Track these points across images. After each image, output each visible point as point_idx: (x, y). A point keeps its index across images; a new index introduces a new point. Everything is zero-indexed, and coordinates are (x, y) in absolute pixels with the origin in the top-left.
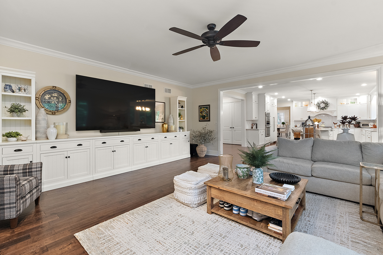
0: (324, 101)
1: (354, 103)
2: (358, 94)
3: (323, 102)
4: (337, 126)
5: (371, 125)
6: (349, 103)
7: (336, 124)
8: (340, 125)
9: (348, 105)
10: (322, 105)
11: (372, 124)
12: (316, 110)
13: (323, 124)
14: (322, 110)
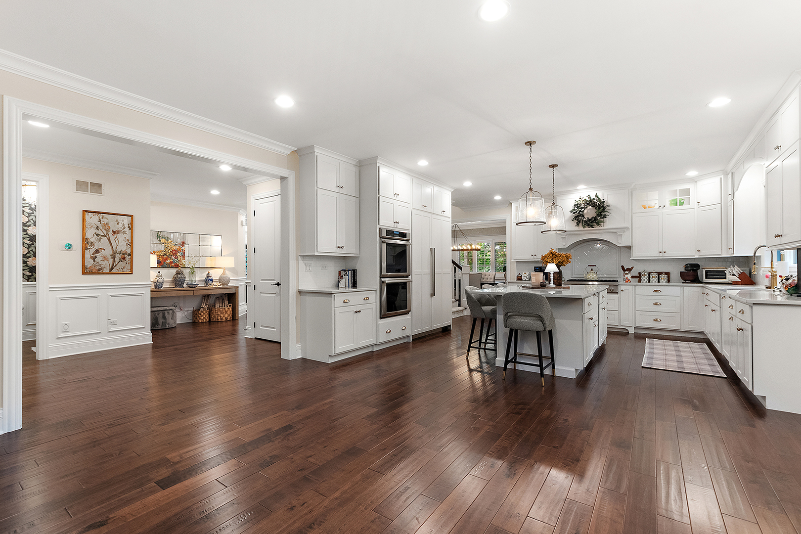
0: (594, 199)
1: (682, 204)
2: (692, 173)
3: (590, 202)
4: (632, 277)
5: (733, 273)
6: (667, 204)
7: (630, 270)
8: (640, 273)
9: (664, 210)
10: (590, 212)
11: (736, 270)
12: (572, 226)
13: (592, 269)
14: (587, 228)
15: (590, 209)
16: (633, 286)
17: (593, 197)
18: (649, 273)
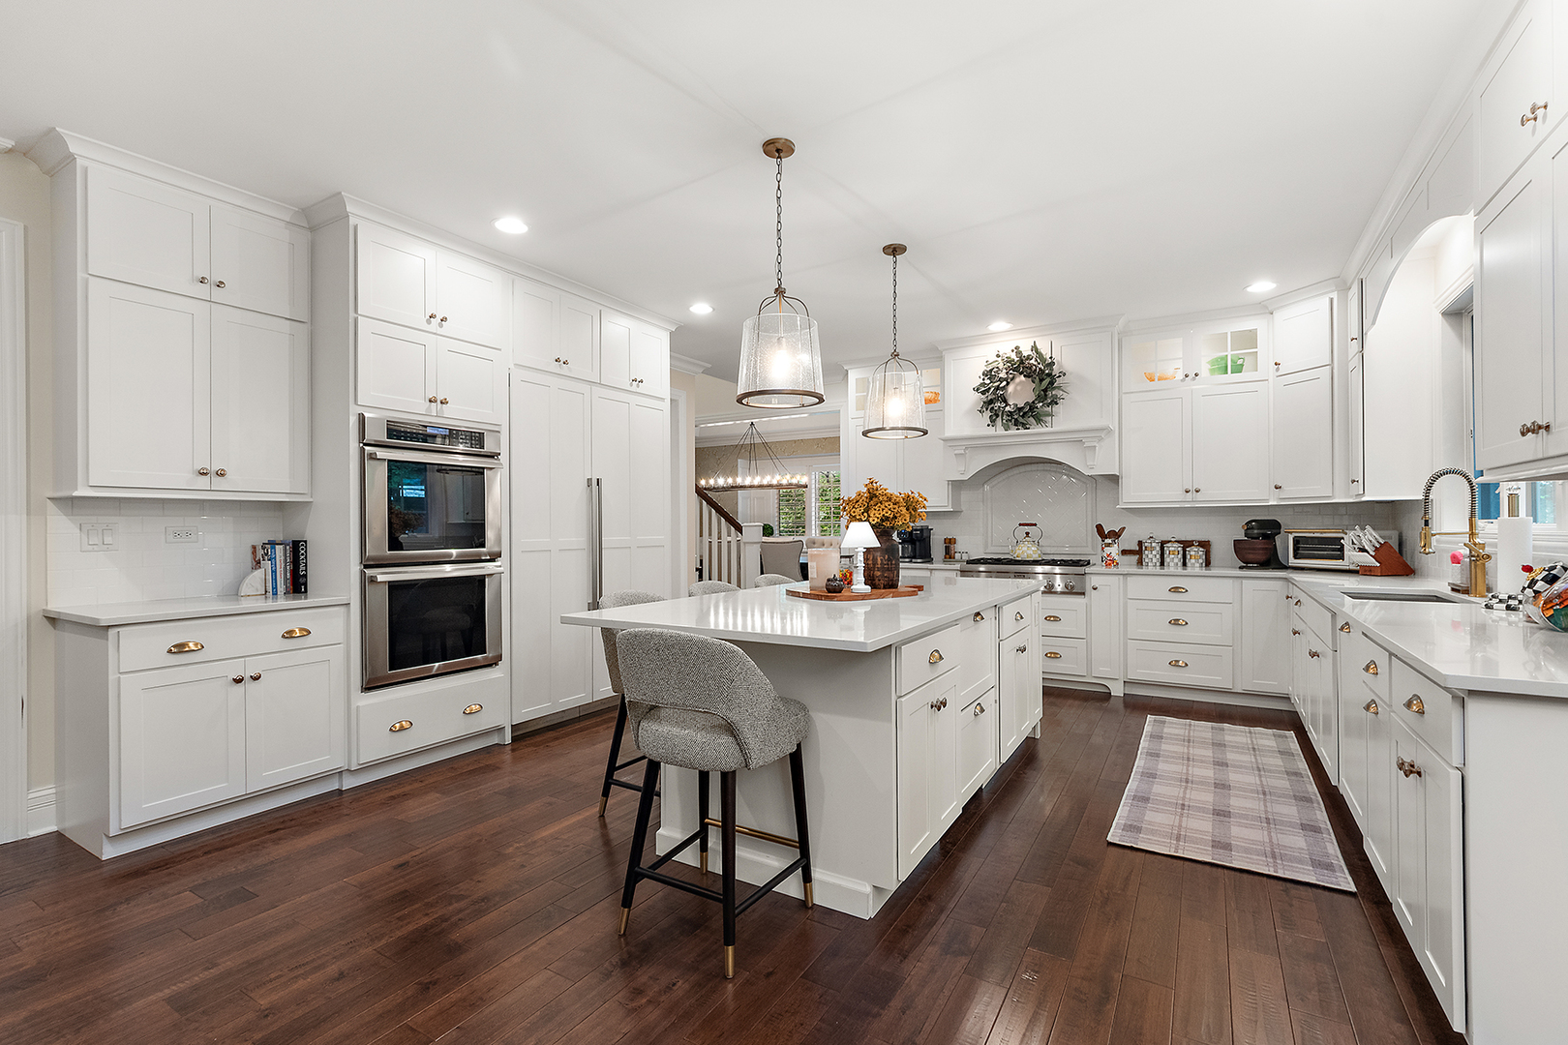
0: (1029, 358)
1: (1238, 369)
2: (1262, 287)
3: (1021, 366)
4: (1124, 552)
5: (1361, 543)
6: (1204, 372)
7: (1115, 535)
8: (1140, 543)
9: (1197, 386)
10: (1020, 392)
11: (1370, 537)
12: (979, 426)
13: (1027, 534)
14: (1013, 431)
15: (1021, 382)
16: (1121, 577)
17: (1026, 351)
18: (1163, 544)
